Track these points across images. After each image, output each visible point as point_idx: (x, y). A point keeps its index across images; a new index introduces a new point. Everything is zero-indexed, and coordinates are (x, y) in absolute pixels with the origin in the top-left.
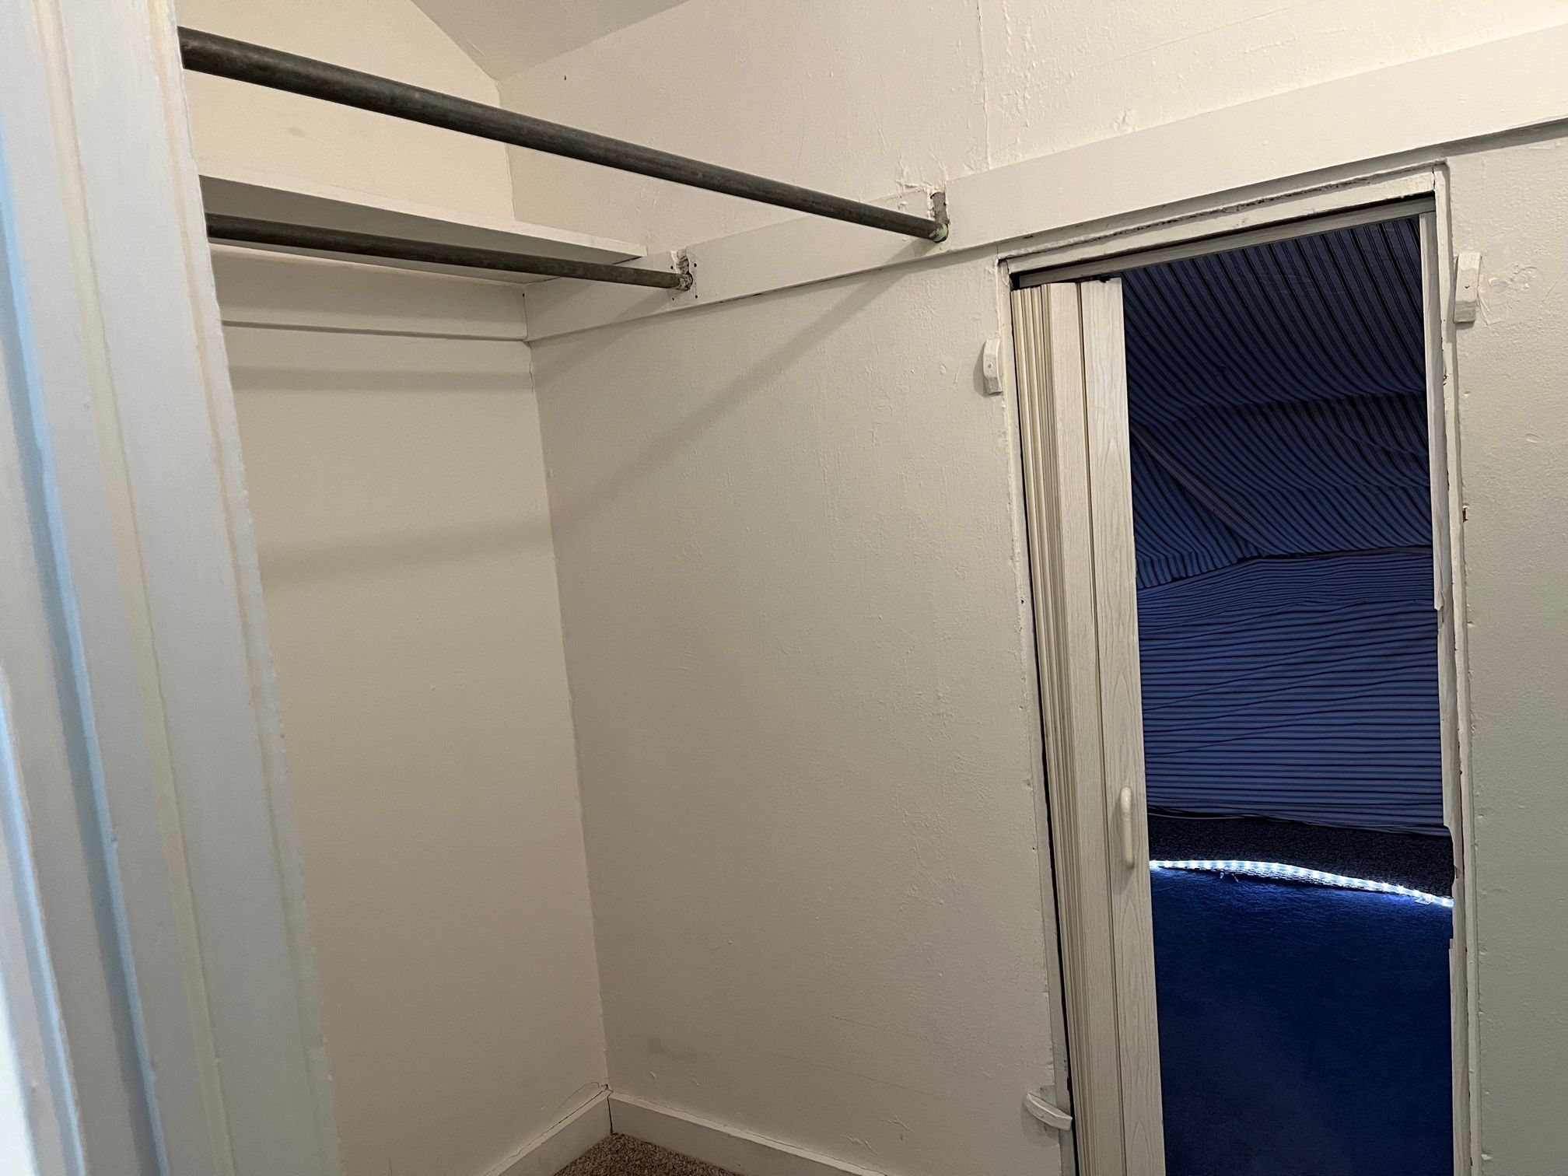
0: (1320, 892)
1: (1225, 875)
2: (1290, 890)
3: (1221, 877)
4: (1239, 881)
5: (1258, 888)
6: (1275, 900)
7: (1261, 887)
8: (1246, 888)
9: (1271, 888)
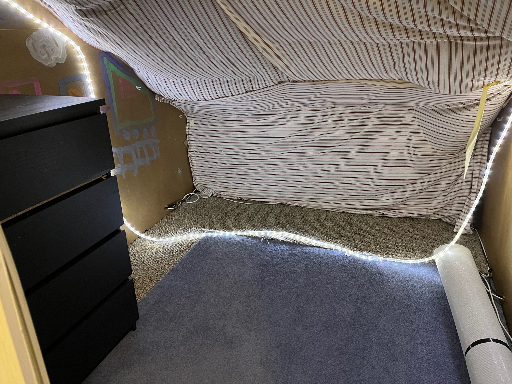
0: (304, 249)
1: (264, 239)
2: (291, 248)
3: (262, 241)
4: (269, 243)
5: (277, 247)
6: (283, 255)
7: (278, 246)
8: (272, 247)
9: (283, 247)
